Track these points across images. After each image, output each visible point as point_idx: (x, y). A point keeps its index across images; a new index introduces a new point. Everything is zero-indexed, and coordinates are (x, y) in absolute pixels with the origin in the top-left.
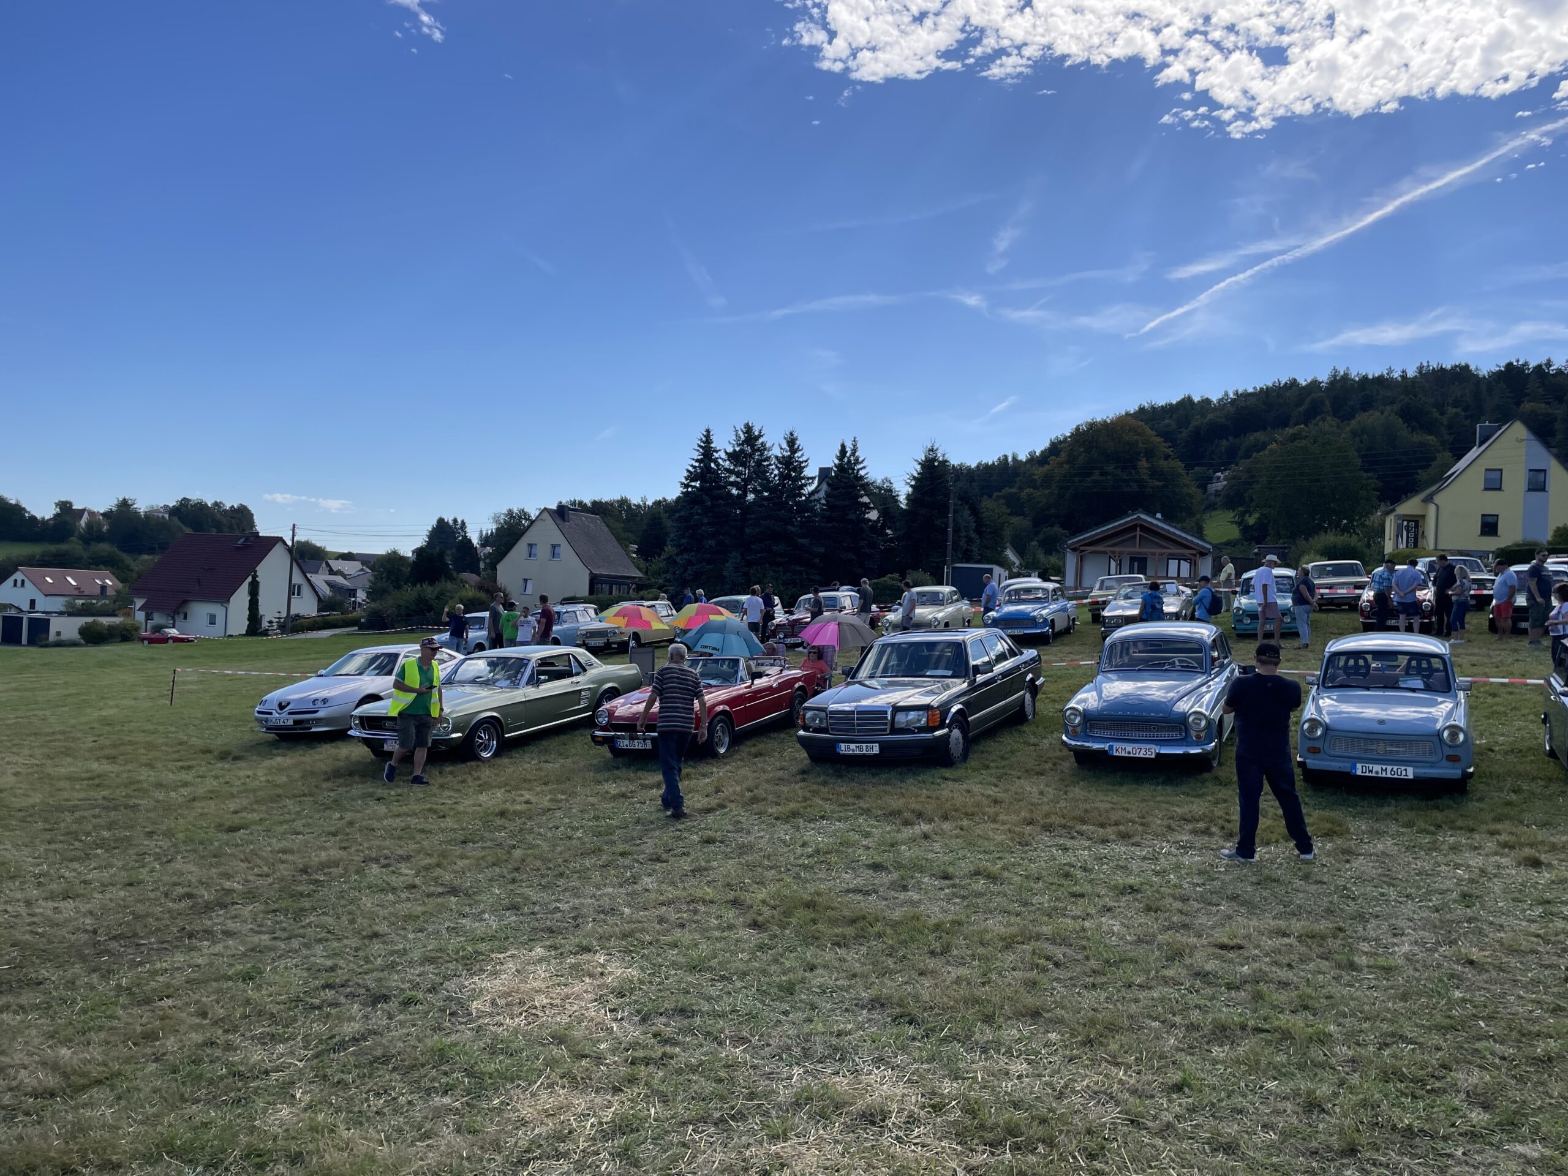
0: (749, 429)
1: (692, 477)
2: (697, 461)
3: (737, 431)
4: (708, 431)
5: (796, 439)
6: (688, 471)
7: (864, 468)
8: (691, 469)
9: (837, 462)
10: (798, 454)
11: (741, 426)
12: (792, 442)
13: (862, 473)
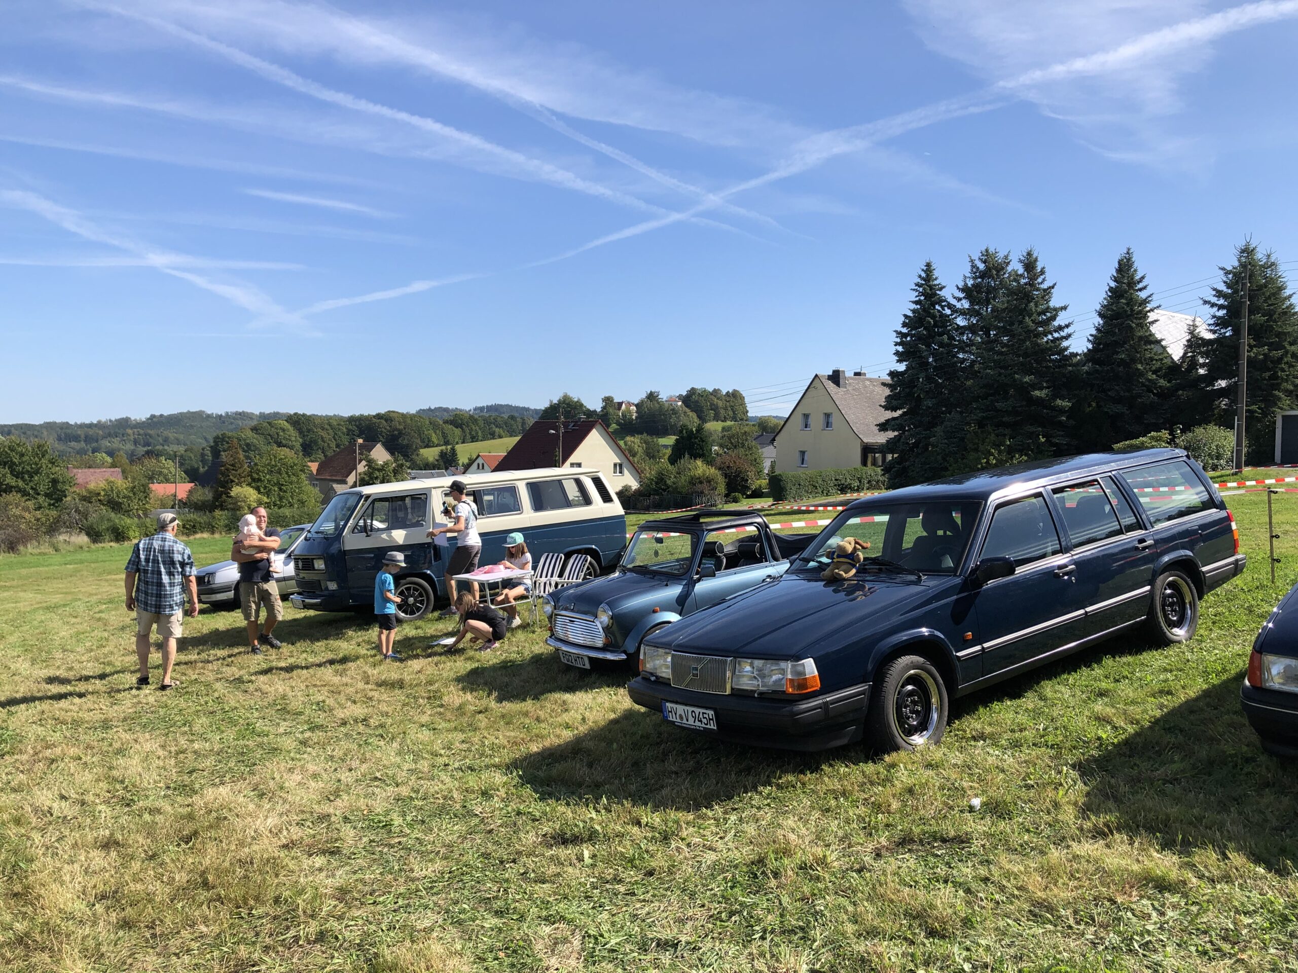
0: (987, 257)
1: (909, 322)
2: (916, 303)
3: (972, 261)
4: (928, 265)
5: (1036, 260)
6: (906, 316)
7: (1145, 288)
8: (910, 314)
9: (1113, 284)
10: (1040, 280)
11: (976, 256)
12: (1030, 264)
13: (1143, 295)
